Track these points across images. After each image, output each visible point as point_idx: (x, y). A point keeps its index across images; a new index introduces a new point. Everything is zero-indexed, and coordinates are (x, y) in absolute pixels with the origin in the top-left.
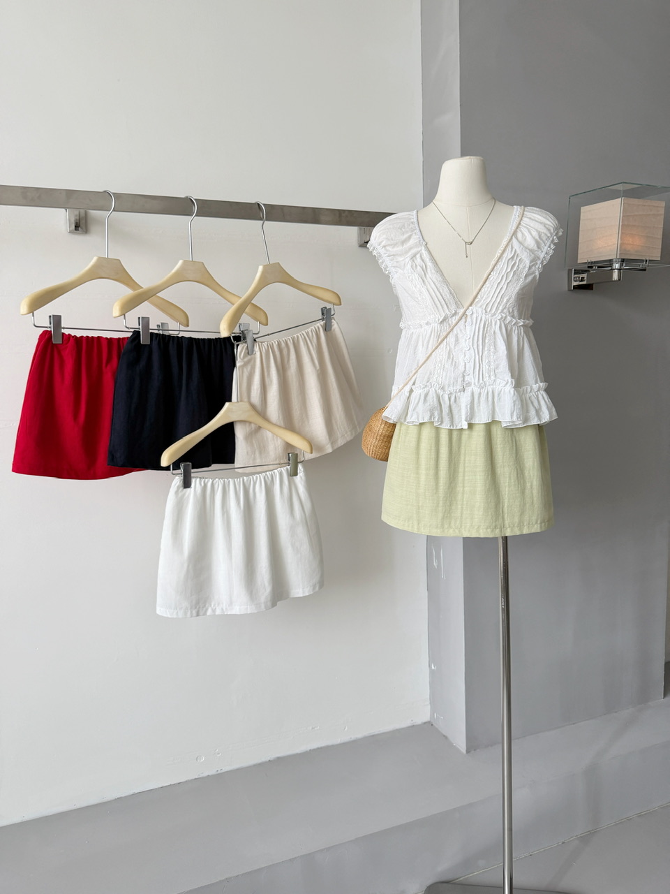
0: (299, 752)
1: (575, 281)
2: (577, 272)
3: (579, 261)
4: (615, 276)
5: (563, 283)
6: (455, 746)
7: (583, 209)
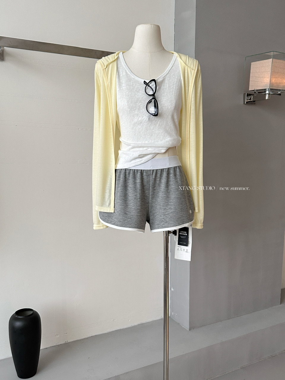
1: (247, 99)
2: (248, 95)
3: (249, 90)
4: (267, 98)
5: (241, 100)
7: (252, 63)
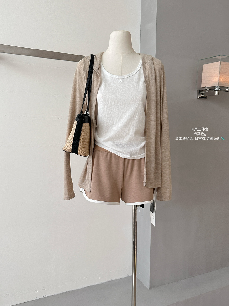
0: (79, 289)
1: (200, 95)
2: (201, 91)
3: (202, 87)
4: (216, 93)
5: (195, 95)
6: (145, 286)
7: (204, 65)
